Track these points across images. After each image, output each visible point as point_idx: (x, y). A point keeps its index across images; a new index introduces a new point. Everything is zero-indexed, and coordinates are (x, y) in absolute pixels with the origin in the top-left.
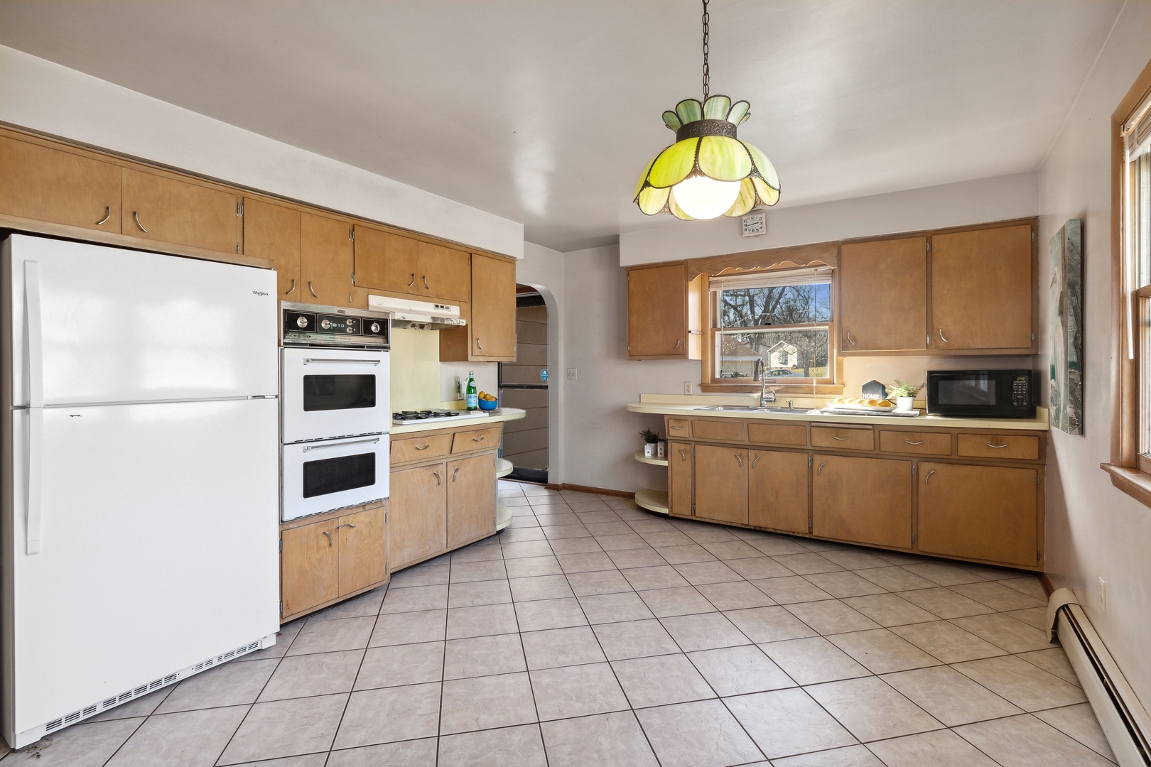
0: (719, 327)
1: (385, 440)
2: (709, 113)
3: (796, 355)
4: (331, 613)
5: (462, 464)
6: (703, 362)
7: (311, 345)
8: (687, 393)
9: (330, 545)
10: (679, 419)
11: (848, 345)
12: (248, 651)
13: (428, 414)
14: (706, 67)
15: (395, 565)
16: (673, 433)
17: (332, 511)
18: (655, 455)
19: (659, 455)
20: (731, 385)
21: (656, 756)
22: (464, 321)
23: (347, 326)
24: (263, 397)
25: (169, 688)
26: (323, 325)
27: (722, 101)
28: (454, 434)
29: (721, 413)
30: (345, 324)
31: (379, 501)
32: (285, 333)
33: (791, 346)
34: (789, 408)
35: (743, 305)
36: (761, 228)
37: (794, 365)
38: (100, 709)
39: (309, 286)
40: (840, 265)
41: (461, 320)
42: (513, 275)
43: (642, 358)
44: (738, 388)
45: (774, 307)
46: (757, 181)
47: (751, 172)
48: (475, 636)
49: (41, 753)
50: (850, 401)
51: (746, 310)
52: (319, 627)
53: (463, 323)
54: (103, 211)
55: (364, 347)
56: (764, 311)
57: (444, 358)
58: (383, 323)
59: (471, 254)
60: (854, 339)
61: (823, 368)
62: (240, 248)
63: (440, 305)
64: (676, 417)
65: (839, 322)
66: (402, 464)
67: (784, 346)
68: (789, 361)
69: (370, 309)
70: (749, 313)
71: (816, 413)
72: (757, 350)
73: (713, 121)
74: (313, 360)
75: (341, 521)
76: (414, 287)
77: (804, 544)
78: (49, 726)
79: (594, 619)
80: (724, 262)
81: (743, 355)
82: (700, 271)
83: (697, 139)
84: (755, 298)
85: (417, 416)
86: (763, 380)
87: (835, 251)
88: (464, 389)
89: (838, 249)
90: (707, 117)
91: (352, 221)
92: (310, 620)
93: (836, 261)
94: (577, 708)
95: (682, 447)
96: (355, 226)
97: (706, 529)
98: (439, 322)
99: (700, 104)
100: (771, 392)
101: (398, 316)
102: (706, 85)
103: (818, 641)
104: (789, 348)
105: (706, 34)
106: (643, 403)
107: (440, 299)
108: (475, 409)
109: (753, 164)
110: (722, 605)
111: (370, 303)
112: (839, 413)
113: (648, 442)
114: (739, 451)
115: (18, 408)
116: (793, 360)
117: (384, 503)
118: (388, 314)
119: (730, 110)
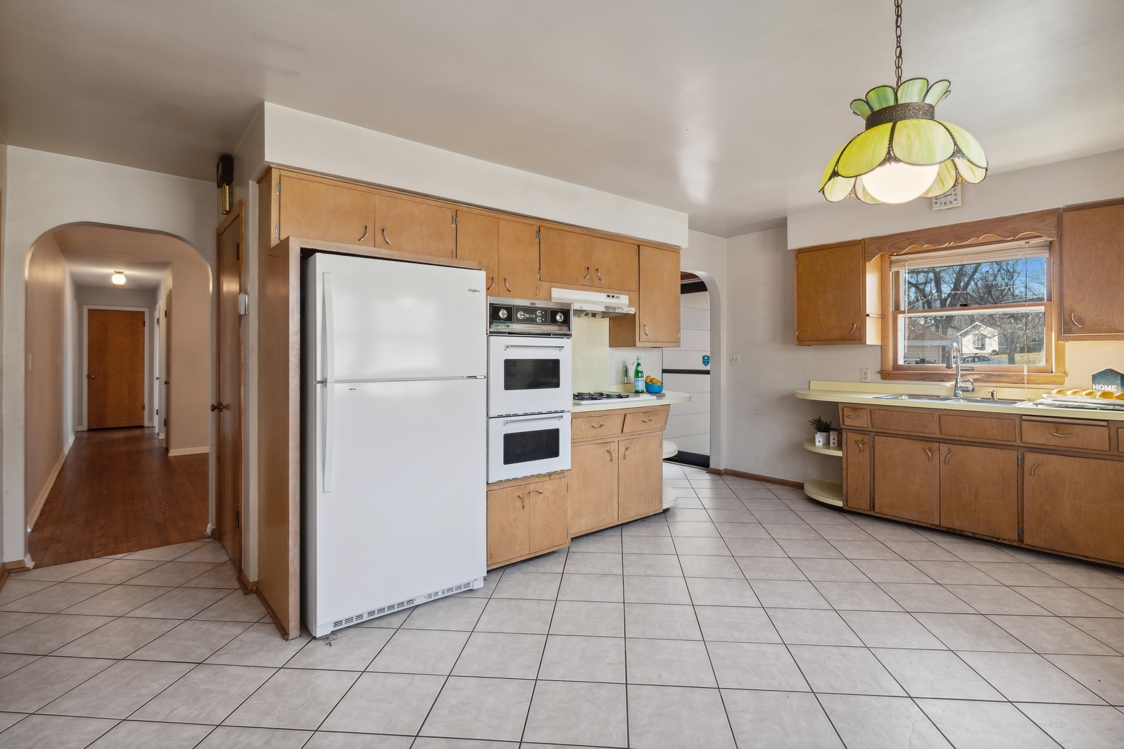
0: (902, 309)
1: (568, 417)
2: (904, 97)
3: (996, 338)
4: (524, 567)
5: (631, 443)
6: (883, 348)
7: (509, 333)
8: (864, 380)
9: (524, 507)
10: (856, 408)
11: (1070, 327)
12: (463, 590)
13: (601, 396)
14: (898, 49)
15: (576, 530)
16: (848, 422)
17: (525, 478)
18: (827, 444)
19: (831, 445)
20: (918, 372)
21: (842, 740)
22: (633, 309)
23: (537, 316)
24: (475, 377)
25: (410, 609)
26: (519, 316)
27: (919, 83)
28: (625, 414)
29: (905, 402)
30: (536, 314)
31: (563, 472)
32: (491, 323)
33: (990, 329)
34: (992, 398)
35: (926, 283)
36: (955, 200)
37: (994, 351)
38: (366, 618)
39: (505, 283)
40: (1060, 237)
41: (631, 309)
42: (678, 264)
43: (812, 343)
44: (926, 376)
45: (967, 284)
46: (959, 162)
47: (954, 153)
48: (650, 602)
49: (332, 643)
50: (1074, 393)
51: (930, 288)
52: (515, 576)
53: (632, 311)
54: (363, 229)
55: (550, 335)
56: (955, 289)
57: (613, 344)
58: (566, 313)
59: (639, 246)
60: (1081, 320)
61: (1037, 353)
62: (454, 253)
63: (611, 295)
64: (852, 406)
65: (1058, 299)
66: (580, 440)
67: (981, 329)
68: (986, 346)
69: (553, 300)
70: (934, 291)
71: (1029, 405)
72: (945, 333)
73: (908, 105)
74: (512, 346)
75: (532, 487)
76: (589, 278)
77: (1012, 553)
78: (336, 624)
79: (767, 602)
80: (909, 239)
81: (932, 339)
82: (880, 250)
83: (890, 125)
84: (942, 275)
85: (592, 397)
86: (957, 367)
87: (1053, 220)
88: (632, 373)
89: (1058, 218)
90: (901, 101)
91: (538, 223)
92: (508, 571)
93: (1055, 232)
94: (755, 682)
95: (859, 437)
96: (541, 228)
97: (887, 527)
98: (611, 311)
99: (893, 89)
100: (969, 381)
101: (576, 306)
102: (898, 67)
103: (1032, 658)
104: (987, 330)
105: (899, 16)
106: (814, 390)
107: (611, 289)
108: (642, 392)
109: (955, 144)
110: (910, 606)
111: (553, 295)
112: (1059, 406)
113: (819, 431)
114: (928, 445)
115: (319, 382)
116: (992, 345)
117: (566, 473)
118: (569, 305)
119: (928, 91)
